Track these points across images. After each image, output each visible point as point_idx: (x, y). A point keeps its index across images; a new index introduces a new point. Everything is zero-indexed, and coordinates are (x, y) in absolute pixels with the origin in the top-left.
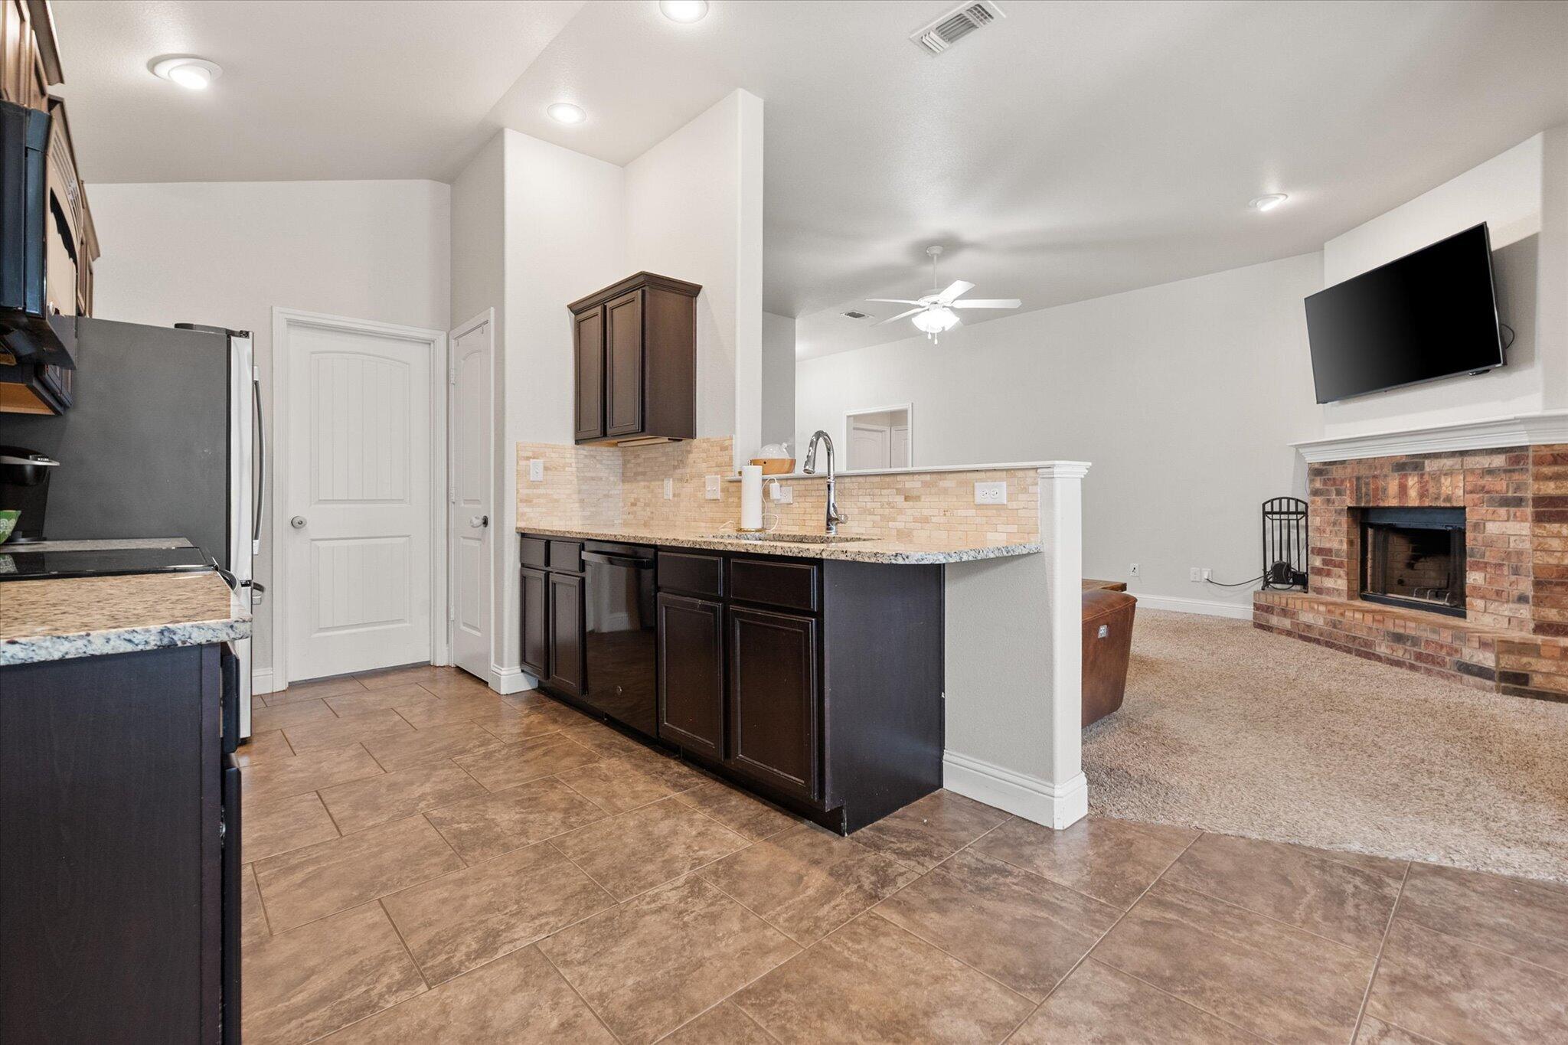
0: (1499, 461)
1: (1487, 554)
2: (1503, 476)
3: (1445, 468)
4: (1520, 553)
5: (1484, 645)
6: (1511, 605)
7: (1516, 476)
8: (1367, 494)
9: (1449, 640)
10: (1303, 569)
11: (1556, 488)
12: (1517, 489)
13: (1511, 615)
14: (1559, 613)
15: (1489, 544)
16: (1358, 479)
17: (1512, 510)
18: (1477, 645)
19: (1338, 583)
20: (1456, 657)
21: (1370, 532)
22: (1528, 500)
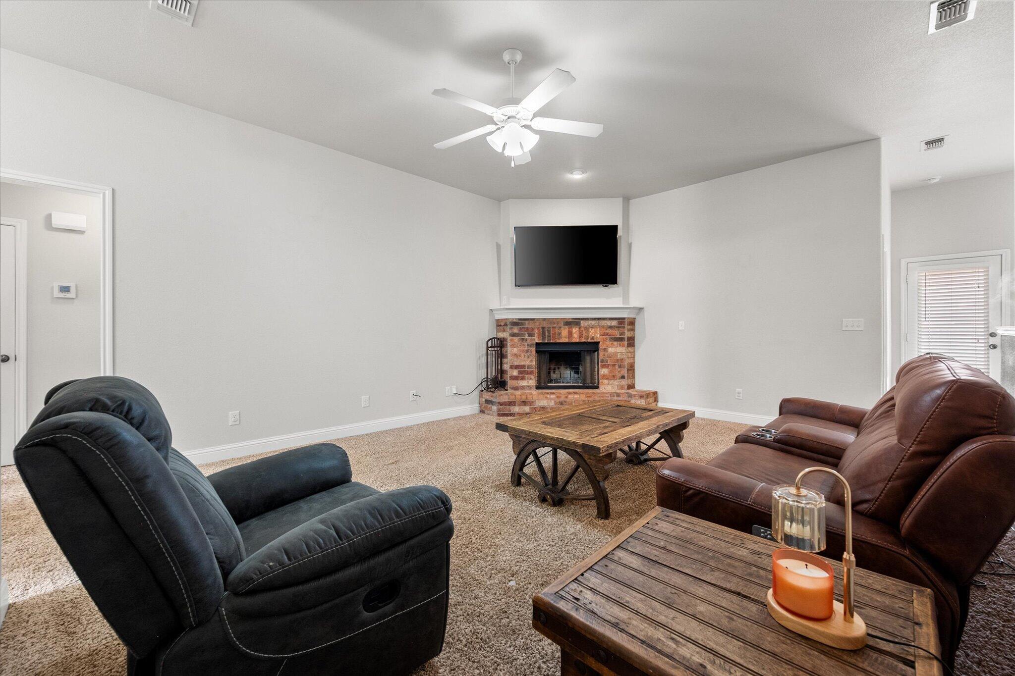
0: (614, 323)
1: (608, 361)
2: (616, 329)
3: (591, 325)
4: (622, 360)
6: (618, 380)
7: (621, 329)
8: (548, 336)
12: (621, 335)
13: (618, 384)
15: (609, 357)
16: (543, 328)
17: (619, 342)
19: (529, 382)
22: (625, 339)
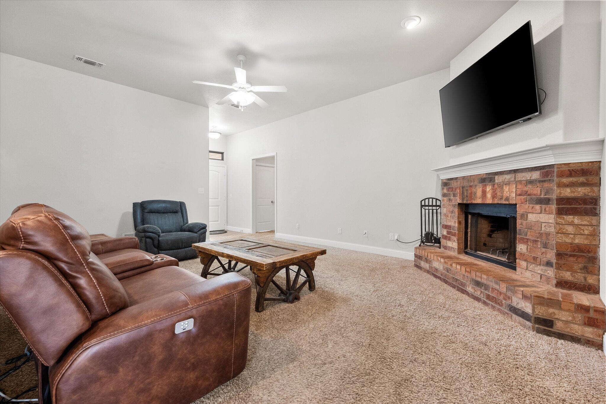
0: (536, 175)
1: (529, 233)
2: (538, 185)
3: (506, 181)
4: (548, 234)
5: (525, 297)
6: (542, 267)
7: (546, 185)
8: (467, 196)
9: (505, 291)
10: (439, 236)
11: (572, 192)
12: (547, 193)
13: (542, 273)
14: (571, 274)
15: (530, 227)
16: (463, 187)
17: (544, 206)
18: (521, 296)
19: (453, 244)
20: (509, 302)
21: (470, 217)
22: (553, 200)
